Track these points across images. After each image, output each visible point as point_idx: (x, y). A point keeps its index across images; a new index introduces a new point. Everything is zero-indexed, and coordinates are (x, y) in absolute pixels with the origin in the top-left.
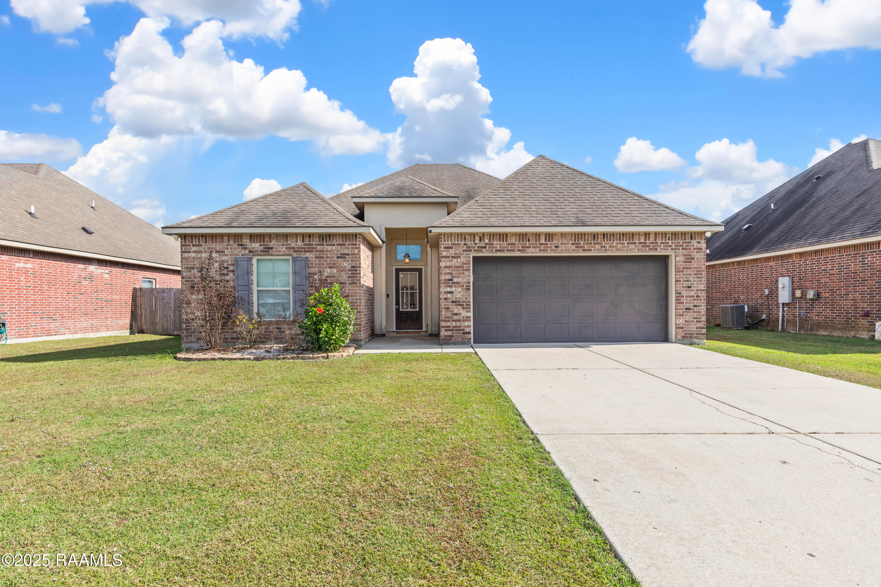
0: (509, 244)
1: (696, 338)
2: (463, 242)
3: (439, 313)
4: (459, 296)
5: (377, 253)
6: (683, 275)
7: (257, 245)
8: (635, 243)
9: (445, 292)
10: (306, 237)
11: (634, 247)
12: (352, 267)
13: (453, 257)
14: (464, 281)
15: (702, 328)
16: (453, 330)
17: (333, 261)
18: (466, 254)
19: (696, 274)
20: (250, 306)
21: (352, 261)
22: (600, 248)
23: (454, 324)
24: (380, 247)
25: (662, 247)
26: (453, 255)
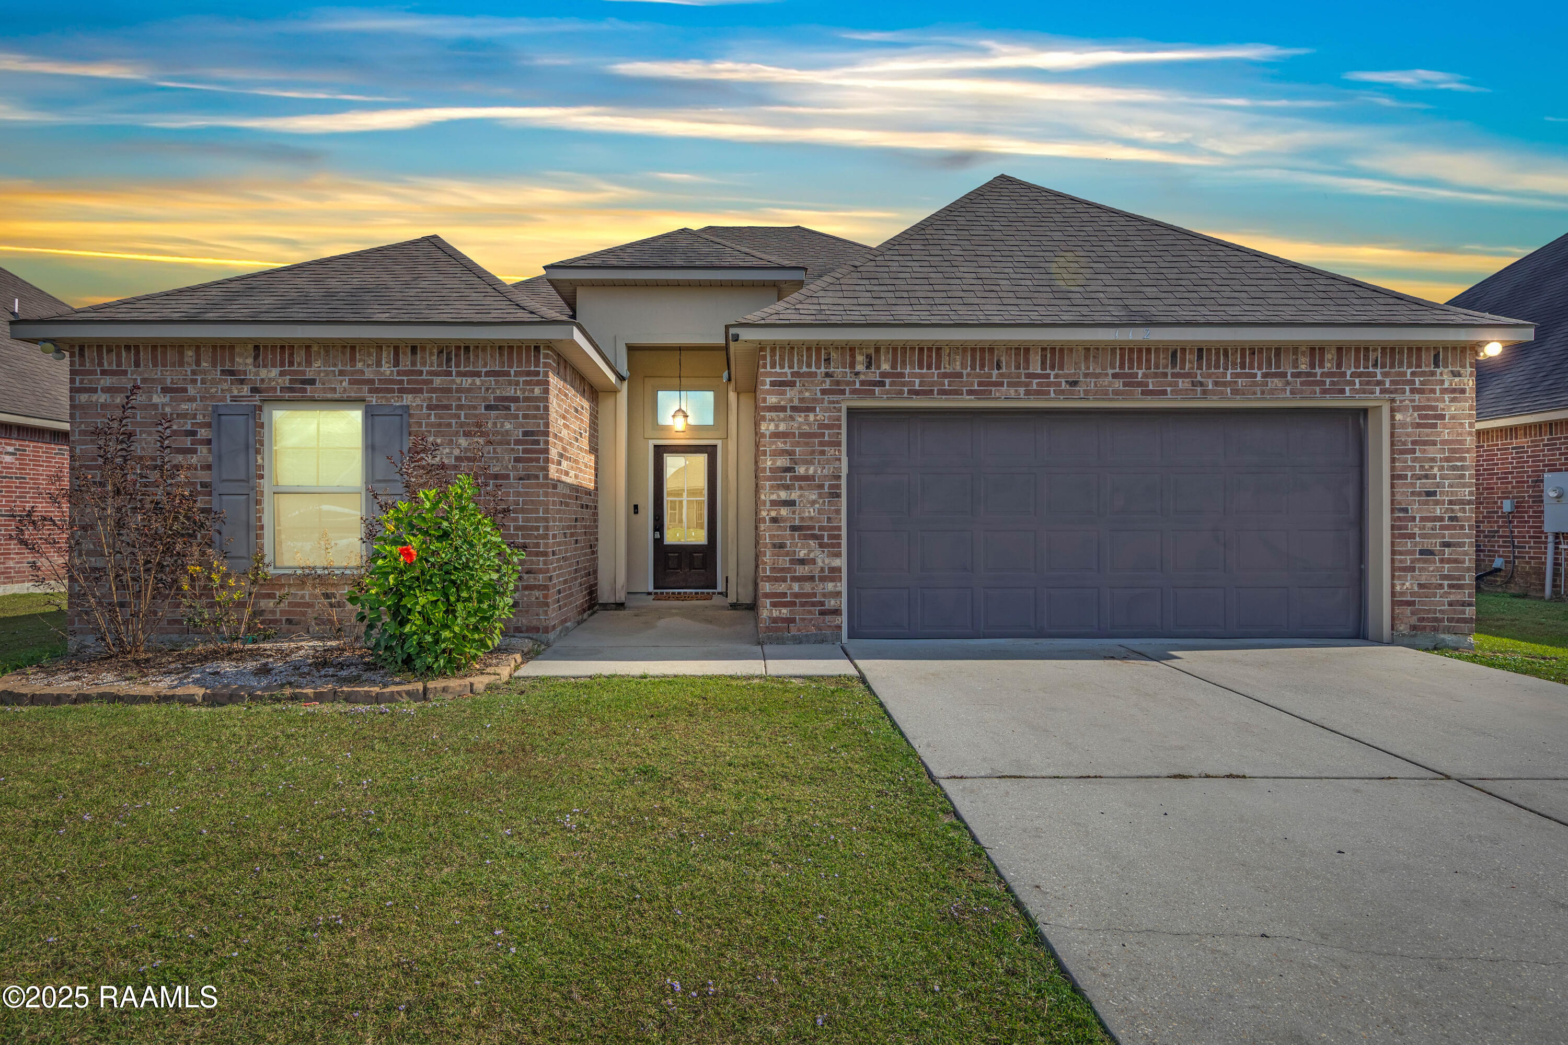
0: (945, 375)
1: (1448, 630)
2: (823, 370)
3: (757, 557)
4: (811, 512)
5: (606, 405)
6: (1414, 460)
7: (274, 372)
8: (1284, 375)
9: (774, 503)
10: (405, 353)
11: (1280, 385)
12: (526, 434)
13: (794, 409)
14: (825, 472)
15: (1464, 604)
16: (793, 604)
17: (476, 416)
18: (830, 402)
19: (1447, 460)
20: (252, 536)
21: (525, 417)
22: (1189, 386)
23: (796, 587)
24: (614, 391)
25: (1357, 386)
26: (796, 403)
